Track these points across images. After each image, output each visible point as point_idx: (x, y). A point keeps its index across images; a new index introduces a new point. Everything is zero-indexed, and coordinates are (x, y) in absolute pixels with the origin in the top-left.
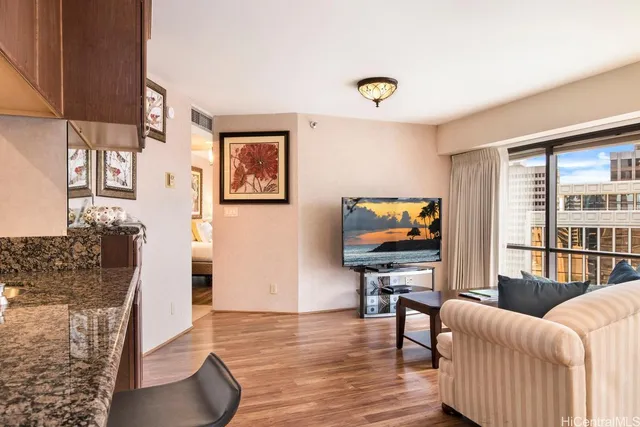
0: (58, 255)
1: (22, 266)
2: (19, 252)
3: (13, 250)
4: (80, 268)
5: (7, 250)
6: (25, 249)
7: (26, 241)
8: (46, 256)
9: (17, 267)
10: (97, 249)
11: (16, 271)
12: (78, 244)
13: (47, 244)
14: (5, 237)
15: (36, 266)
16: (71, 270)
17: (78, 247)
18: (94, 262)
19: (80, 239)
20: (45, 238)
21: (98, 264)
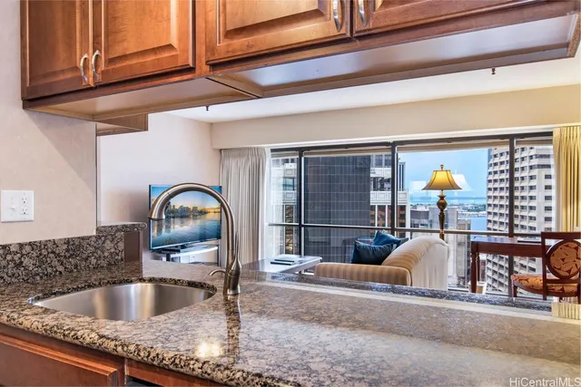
0: (93, 253)
1: (66, 268)
2: (63, 254)
3: (57, 252)
4: (110, 264)
5: (53, 252)
6: (67, 250)
7: (68, 241)
8: (84, 256)
9: (61, 269)
10: (121, 246)
11: (61, 273)
12: (108, 242)
13: (84, 243)
14: (51, 238)
15: (76, 266)
16: (102, 267)
17: (108, 245)
18: (119, 258)
19: (110, 237)
20: (83, 238)
21: (122, 260)
